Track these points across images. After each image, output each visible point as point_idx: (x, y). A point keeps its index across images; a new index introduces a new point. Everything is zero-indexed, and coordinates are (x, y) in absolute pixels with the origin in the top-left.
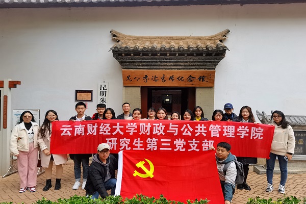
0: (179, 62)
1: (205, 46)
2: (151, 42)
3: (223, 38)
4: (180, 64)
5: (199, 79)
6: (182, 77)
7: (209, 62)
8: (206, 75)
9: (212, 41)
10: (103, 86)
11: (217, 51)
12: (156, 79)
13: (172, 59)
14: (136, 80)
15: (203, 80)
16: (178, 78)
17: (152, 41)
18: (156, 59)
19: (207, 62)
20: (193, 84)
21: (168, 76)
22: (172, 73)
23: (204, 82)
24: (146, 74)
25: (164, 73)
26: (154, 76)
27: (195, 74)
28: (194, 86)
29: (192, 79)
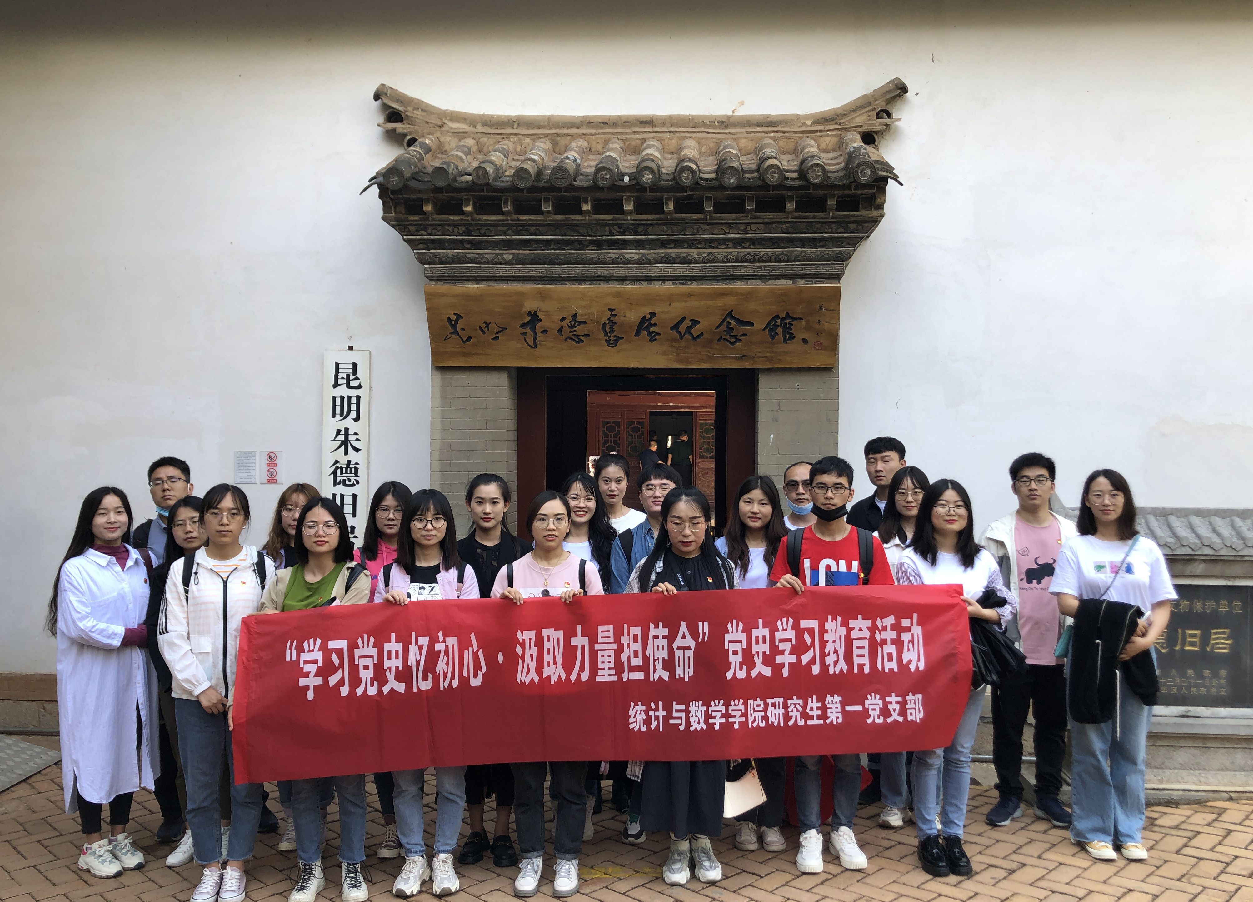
0: (678, 243)
1: (794, 165)
2: (555, 144)
3: (876, 125)
4: (684, 252)
5: (771, 328)
7: (813, 242)
8: (798, 311)
9: (829, 141)
10: (347, 369)
11: (848, 187)
12: (580, 330)
13: (646, 228)
14: (489, 337)
15: (789, 337)
16: (676, 327)
17: (562, 141)
18: (574, 228)
19: (804, 242)
20: (742, 357)
21: (633, 316)
22: (649, 299)
23: (792, 346)
24: (530, 305)
25: (612, 302)
26: (568, 314)
27: (752, 306)
28: (747, 365)
29: (737, 330)
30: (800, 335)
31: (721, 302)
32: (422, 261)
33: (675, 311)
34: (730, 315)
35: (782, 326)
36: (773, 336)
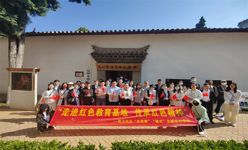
3: (146, 49)
6: (125, 67)
8: (137, 66)
9: (141, 51)
12: (113, 67)
13: (120, 58)
14: (103, 68)
17: (112, 50)
18: (112, 58)
19: (137, 60)
21: (119, 66)
27: (132, 65)
29: (130, 68)
30: (137, 68)
32: (96, 61)
33: (123, 66)
34: (129, 66)
35: (135, 67)
36: (134, 68)
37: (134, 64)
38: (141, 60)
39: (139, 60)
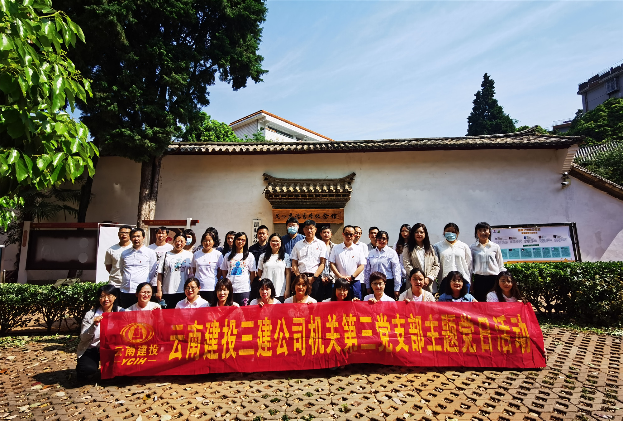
0: (316, 202)
5: (332, 216)
6: (319, 215)
8: (337, 213)
10: (256, 224)
11: (344, 193)
12: (299, 216)
13: (311, 199)
14: (283, 218)
15: (335, 218)
16: (316, 216)
18: (298, 199)
19: (337, 201)
20: (327, 221)
21: (308, 214)
22: (311, 211)
23: (336, 219)
24: (290, 212)
25: (305, 212)
26: (297, 214)
27: (329, 212)
28: (328, 222)
29: (327, 216)
30: (337, 217)
31: (323, 212)
32: (271, 204)
33: (316, 213)
34: (325, 214)
35: (334, 216)
36: (332, 217)
37: (333, 209)
38: (343, 201)
39: (339, 201)
